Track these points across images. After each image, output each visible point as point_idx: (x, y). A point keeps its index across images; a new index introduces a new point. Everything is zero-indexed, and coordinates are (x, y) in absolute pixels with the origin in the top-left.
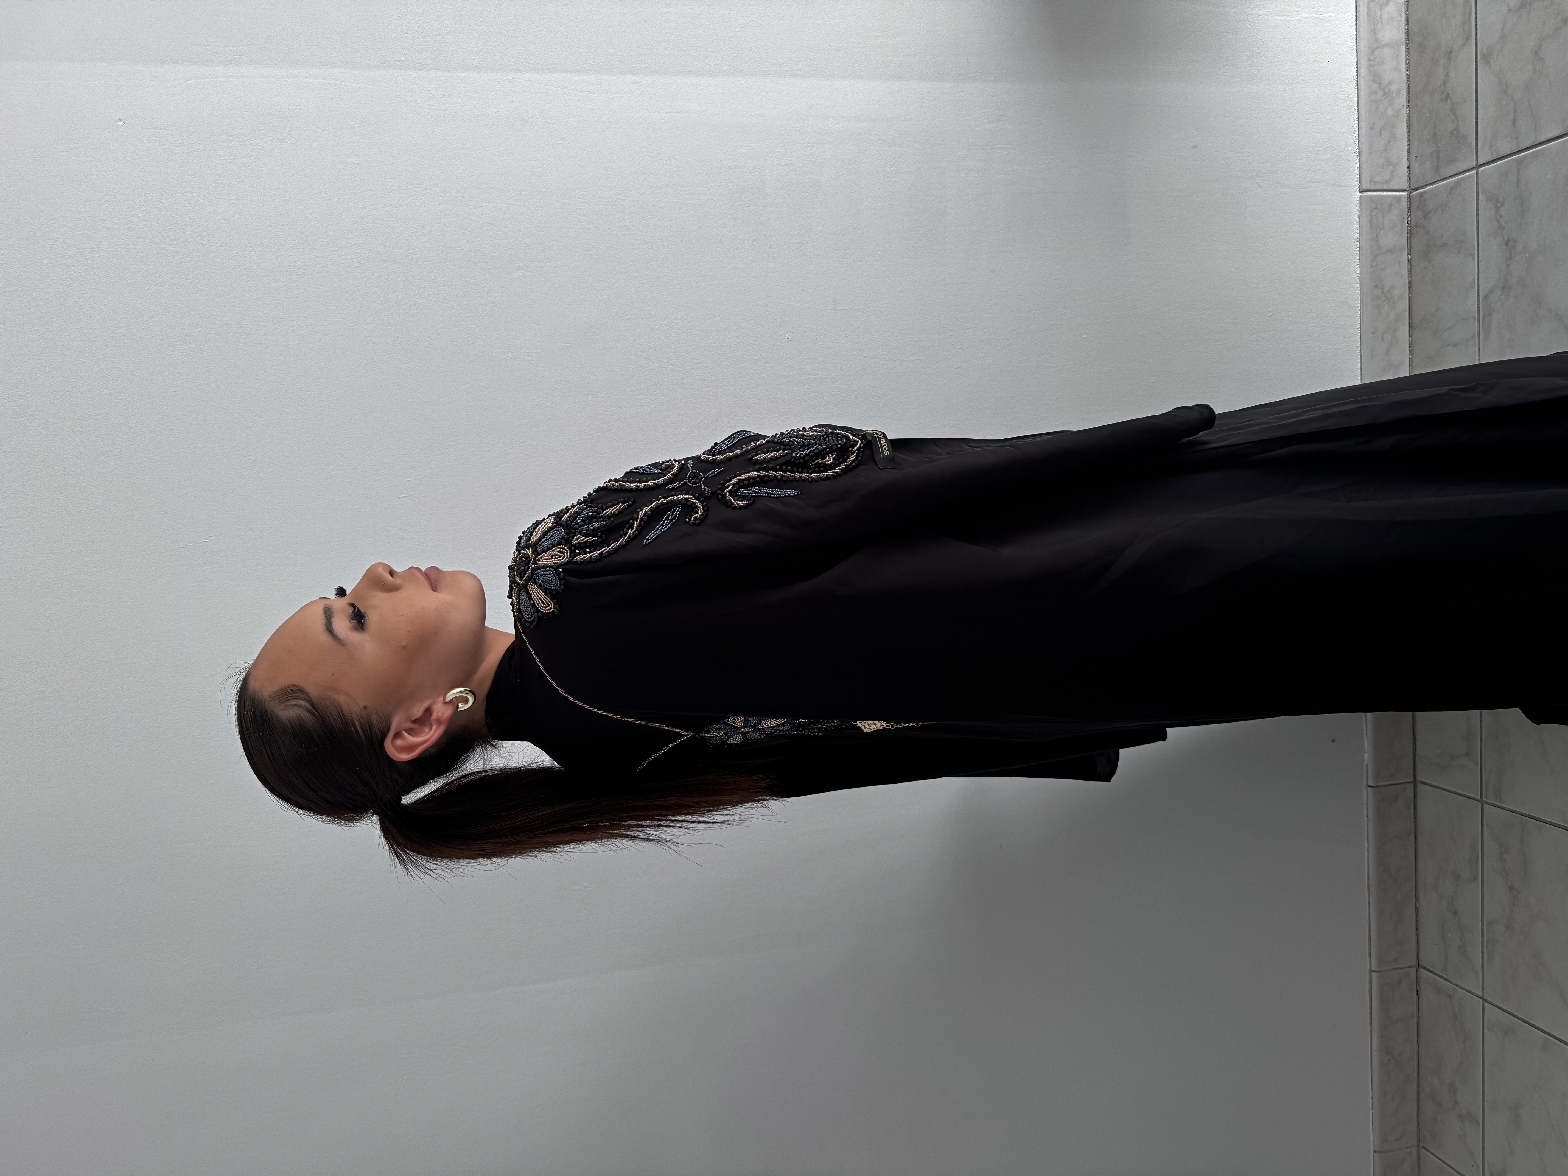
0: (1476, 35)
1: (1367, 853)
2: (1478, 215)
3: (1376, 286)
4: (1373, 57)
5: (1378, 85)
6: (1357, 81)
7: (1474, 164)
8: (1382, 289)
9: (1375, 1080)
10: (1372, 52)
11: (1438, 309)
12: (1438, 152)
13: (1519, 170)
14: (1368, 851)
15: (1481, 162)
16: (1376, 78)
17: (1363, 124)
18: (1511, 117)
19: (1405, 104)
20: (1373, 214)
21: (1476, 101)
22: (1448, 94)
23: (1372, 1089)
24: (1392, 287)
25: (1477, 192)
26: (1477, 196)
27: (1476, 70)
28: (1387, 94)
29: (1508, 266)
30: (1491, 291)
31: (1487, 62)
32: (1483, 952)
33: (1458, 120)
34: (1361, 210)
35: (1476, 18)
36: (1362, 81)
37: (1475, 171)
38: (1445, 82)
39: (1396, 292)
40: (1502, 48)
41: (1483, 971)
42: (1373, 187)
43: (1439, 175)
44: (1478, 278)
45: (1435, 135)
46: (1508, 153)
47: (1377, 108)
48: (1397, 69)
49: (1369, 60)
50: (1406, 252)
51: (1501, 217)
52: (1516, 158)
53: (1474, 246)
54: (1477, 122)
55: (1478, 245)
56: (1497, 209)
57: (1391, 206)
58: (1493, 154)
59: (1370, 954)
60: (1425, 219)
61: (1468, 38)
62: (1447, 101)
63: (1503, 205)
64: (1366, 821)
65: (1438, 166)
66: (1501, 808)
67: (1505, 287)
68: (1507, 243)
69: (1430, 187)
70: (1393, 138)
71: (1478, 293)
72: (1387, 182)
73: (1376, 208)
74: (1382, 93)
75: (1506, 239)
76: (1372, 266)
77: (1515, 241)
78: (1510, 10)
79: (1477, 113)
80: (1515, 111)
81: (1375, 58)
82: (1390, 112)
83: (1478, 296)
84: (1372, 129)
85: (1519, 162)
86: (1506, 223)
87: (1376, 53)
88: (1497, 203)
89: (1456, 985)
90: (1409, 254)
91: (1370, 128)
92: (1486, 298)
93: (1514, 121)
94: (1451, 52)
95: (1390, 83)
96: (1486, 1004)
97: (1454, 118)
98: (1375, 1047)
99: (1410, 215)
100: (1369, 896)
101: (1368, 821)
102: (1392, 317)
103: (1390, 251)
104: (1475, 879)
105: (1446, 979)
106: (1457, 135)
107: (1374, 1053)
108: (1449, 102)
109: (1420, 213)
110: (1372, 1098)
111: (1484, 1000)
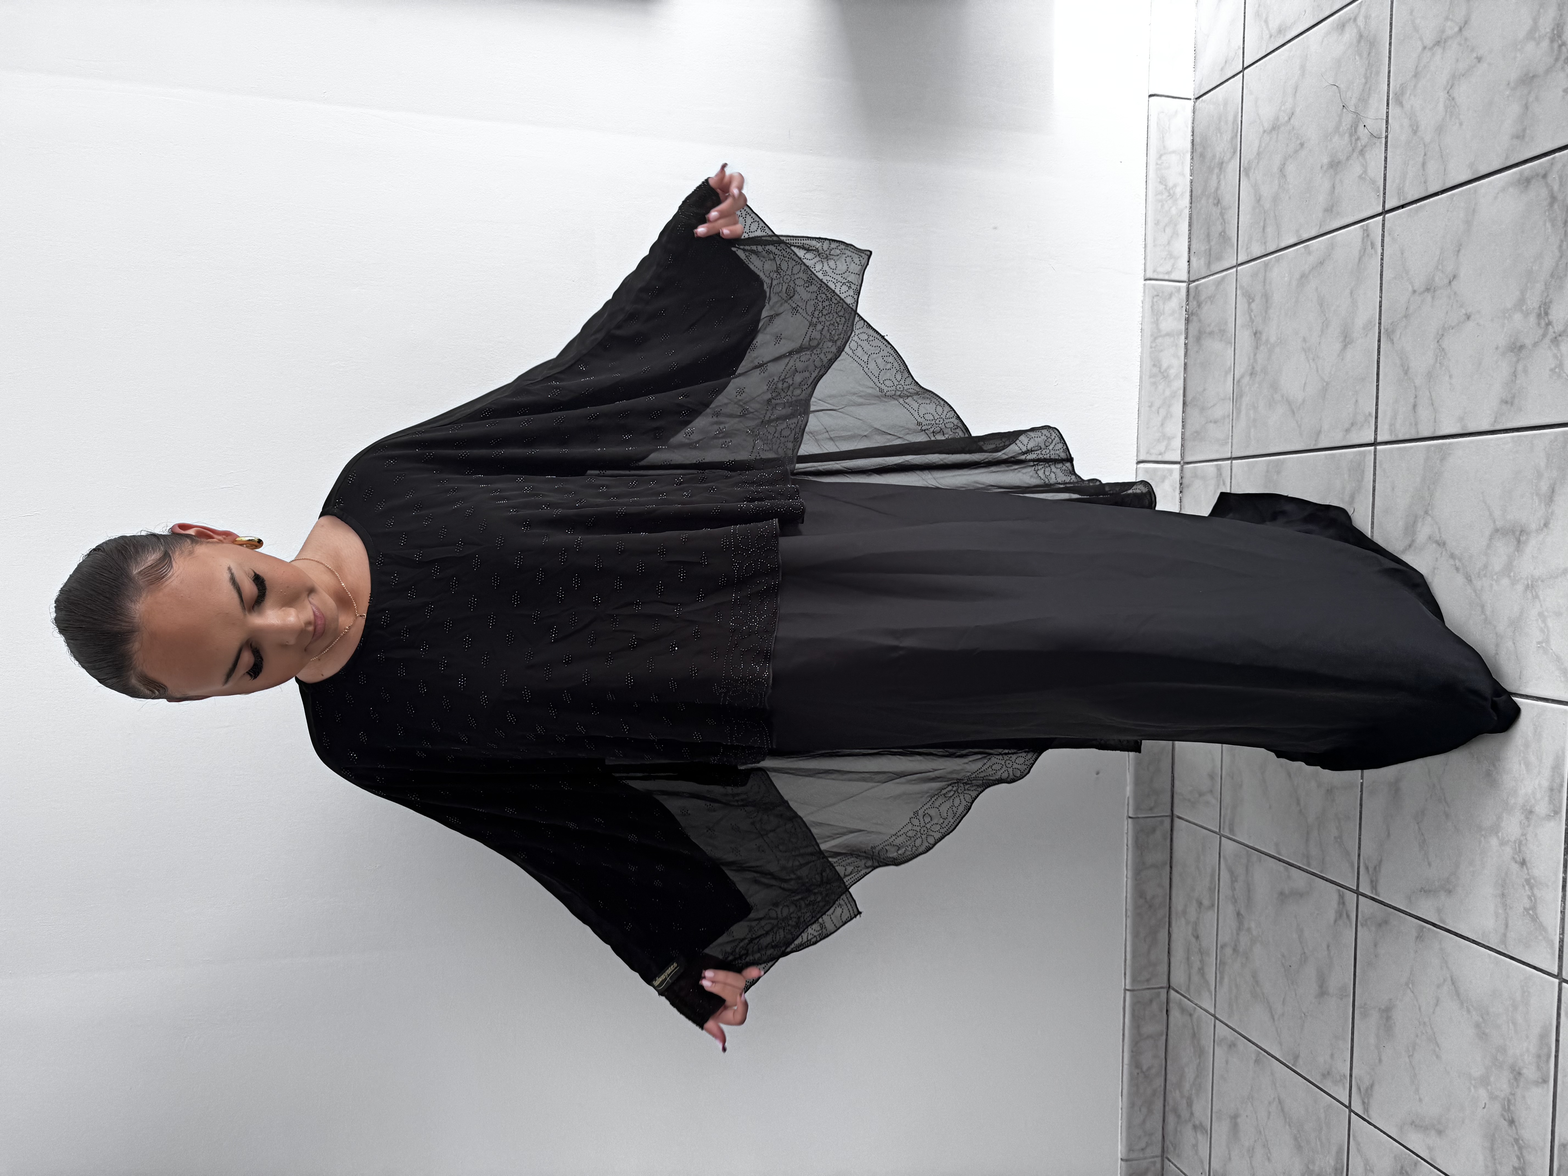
0: (1241, 150)
1: (1125, 879)
2: (1236, 308)
3: (1154, 365)
4: (1161, 161)
5: (1164, 187)
6: (1146, 182)
7: (1234, 263)
8: (1160, 368)
9: (1125, 1092)
10: (1160, 157)
11: (1204, 390)
12: (1210, 250)
13: (1266, 271)
14: (1127, 877)
15: (1240, 261)
16: (1163, 181)
17: (1149, 219)
18: (1262, 224)
19: (1188, 205)
20: (1155, 300)
21: (1239, 208)
22: (1219, 200)
23: (1122, 1101)
24: (1169, 367)
25: (1236, 288)
26: (1236, 291)
27: (1240, 181)
28: (1171, 196)
29: (1255, 355)
30: (1242, 377)
31: (1247, 175)
32: (1216, 973)
33: (1225, 223)
34: (1144, 296)
35: (1241, 135)
36: (1149, 182)
37: (1235, 269)
38: (1217, 189)
39: (1172, 372)
40: (1258, 163)
41: (1215, 991)
42: (1156, 277)
43: (1210, 270)
44: (1234, 364)
45: (1208, 235)
46: (1259, 255)
47: (1162, 206)
48: (1182, 174)
49: (1157, 164)
50: (1183, 337)
51: (1252, 311)
52: (1264, 261)
53: (1232, 335)
54: (1238, 227)
55: (1235, 335)
56: (1249, 304)
57: (1171, 296)
58: (1248, 255)
59: (1125, 974)
60: (1199, 308)
61: (1235, 152)
62: (1218, 206)
63: (1253, 301)
64: (1125, 849)
65: (1209, 262)
66: (1234, 841)
67: (1252, 374)
68: (1255, 334)
69: (1203, 281)
70: (1175, 234)
71: (1234, 377)
72: (1168, 273)
73: (1158, 296)
74: (1167, 194)
75: (1254, 331)
76: (1151, 347)
77: (1261, 333)
78: (1264, 131)
79: (1238, 218)
80: (1265, 220)
81: (1162, 163)
82: (1174, 211)
83: (1234, 380)
84: (1157, 223)
85: (1266, 265)
86: (1255, 316)
87: (1164, 158)
88: (1250, 299)
89: (1196, 1005)
90: (1186, 338)
91: (1155, 224)
92: (1239, 381)
93: (1264, 228)
94: (1222, 163)
95: (1175, 186)
96: (1217, 1021)
97: (1222, 220)
98: (1126, 1061)
99: (1188, 305)
100: (1126, 920)
101: (1127, 849)
102: (1168, 393)
103: (1168, 334)
104: (1213, 905)
105: (1189, 1000)
106: (1223, 236)
107: (1125, 1067)
108: (1219, 206)
109: (1195, 303)
110: (1121, 1109)
111: (1216, 1018)
